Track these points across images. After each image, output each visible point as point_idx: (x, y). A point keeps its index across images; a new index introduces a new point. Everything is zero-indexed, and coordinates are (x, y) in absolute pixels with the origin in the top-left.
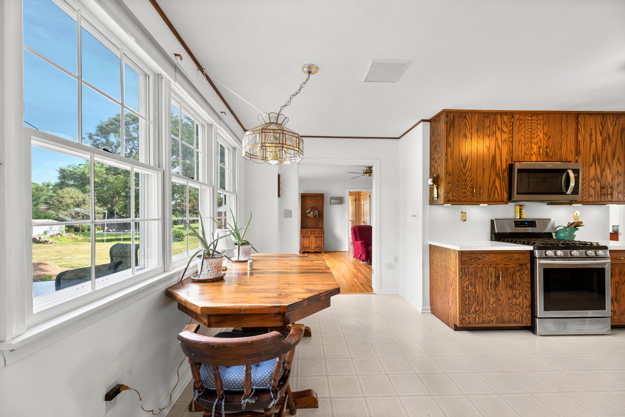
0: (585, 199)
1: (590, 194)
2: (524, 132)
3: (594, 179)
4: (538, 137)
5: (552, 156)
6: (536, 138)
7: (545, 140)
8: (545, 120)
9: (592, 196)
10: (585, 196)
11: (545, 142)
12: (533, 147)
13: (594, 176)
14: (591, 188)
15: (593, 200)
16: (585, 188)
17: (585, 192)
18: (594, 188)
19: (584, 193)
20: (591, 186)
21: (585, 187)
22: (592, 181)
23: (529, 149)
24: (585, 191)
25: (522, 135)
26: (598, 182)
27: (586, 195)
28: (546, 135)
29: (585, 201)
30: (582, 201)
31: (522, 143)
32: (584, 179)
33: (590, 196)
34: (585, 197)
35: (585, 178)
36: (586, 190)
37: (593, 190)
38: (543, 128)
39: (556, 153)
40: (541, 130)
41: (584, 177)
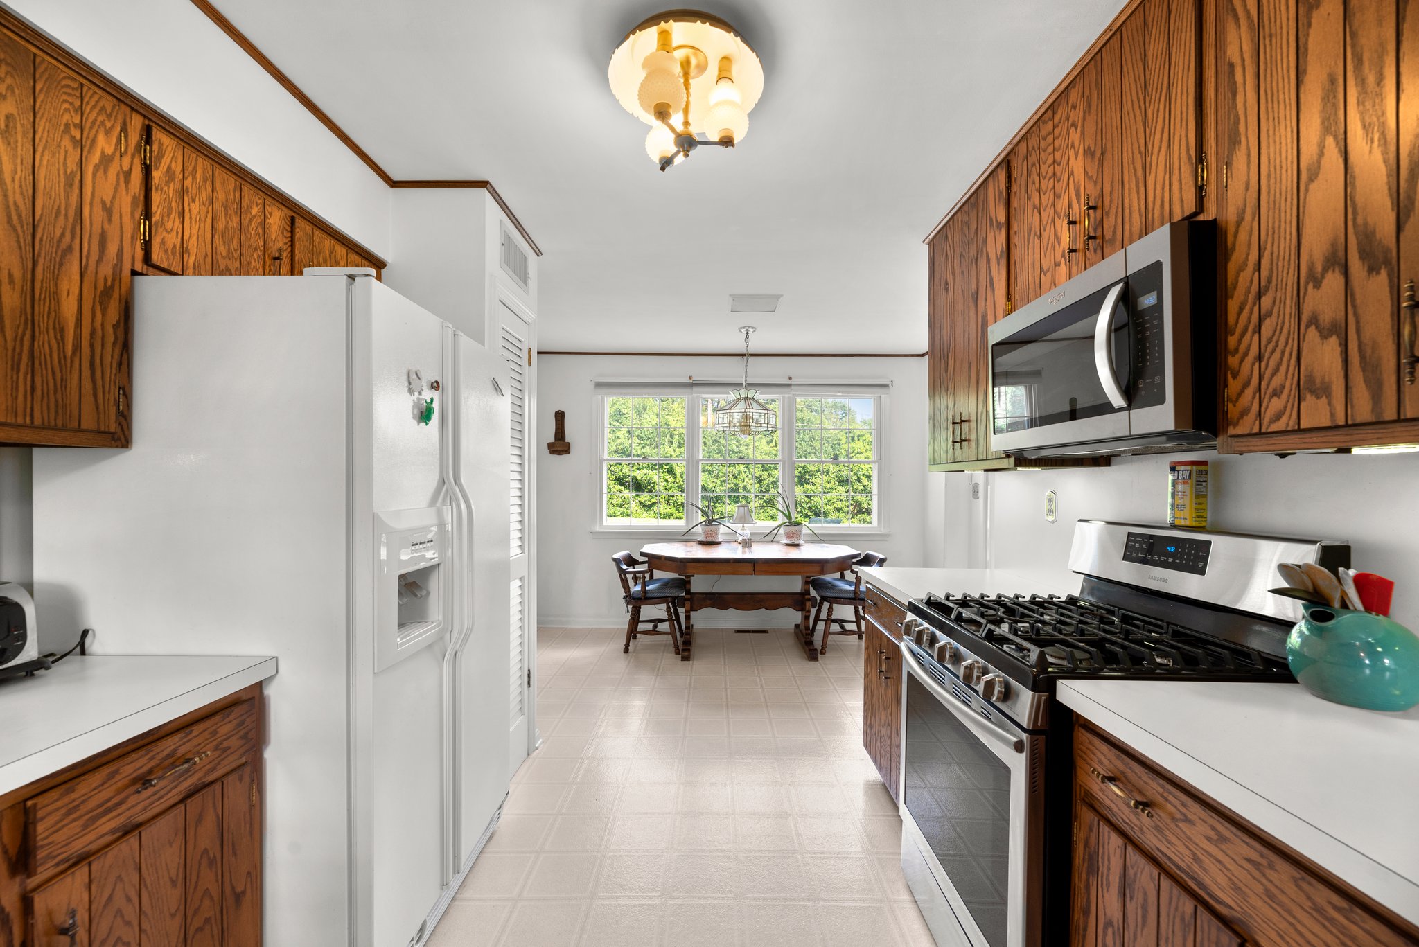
0: (1278, 417)
1: (1310, 378)
2: (1037, 190)
3: (1338, 261)
4: (1071, 180)
5: (1114, 232)
6: (1065, 192)
7: (1090, 178)
8: (1087, 93)
9: (1323, 391)
10: (1276, 393)
11: (1090, 186)
12: (1059, 234)
13: (1334, 245)
14: (1312, 334)
15: (1332, 415)
16: (1270, 347)
17: (1277, 370)
18: (1339, 331)
19: (1267, 375)
20: (1314, 321)
21: (1269, 341)
22: (1317, 285)
23: (1050, 245)
24: (1272, 363)
25: (1035, 207)
26: (1372, 270)
27: (1283, 387)
28: (1093, 154)
29: (1275, 427)
30: (1256, 430)
31: (1035, 234)
32: (1267, 289)
33: (1307, 387)
34: (1276, 404)
35: (1269, 281)
36: (1277, 355)
37: (1334, 341)
38: (1083, 132)
39: (1127, 212)
40: (1077, 145)
41: (1264, 273)
